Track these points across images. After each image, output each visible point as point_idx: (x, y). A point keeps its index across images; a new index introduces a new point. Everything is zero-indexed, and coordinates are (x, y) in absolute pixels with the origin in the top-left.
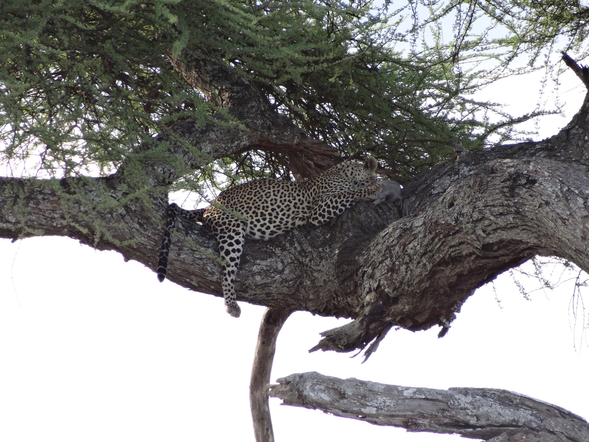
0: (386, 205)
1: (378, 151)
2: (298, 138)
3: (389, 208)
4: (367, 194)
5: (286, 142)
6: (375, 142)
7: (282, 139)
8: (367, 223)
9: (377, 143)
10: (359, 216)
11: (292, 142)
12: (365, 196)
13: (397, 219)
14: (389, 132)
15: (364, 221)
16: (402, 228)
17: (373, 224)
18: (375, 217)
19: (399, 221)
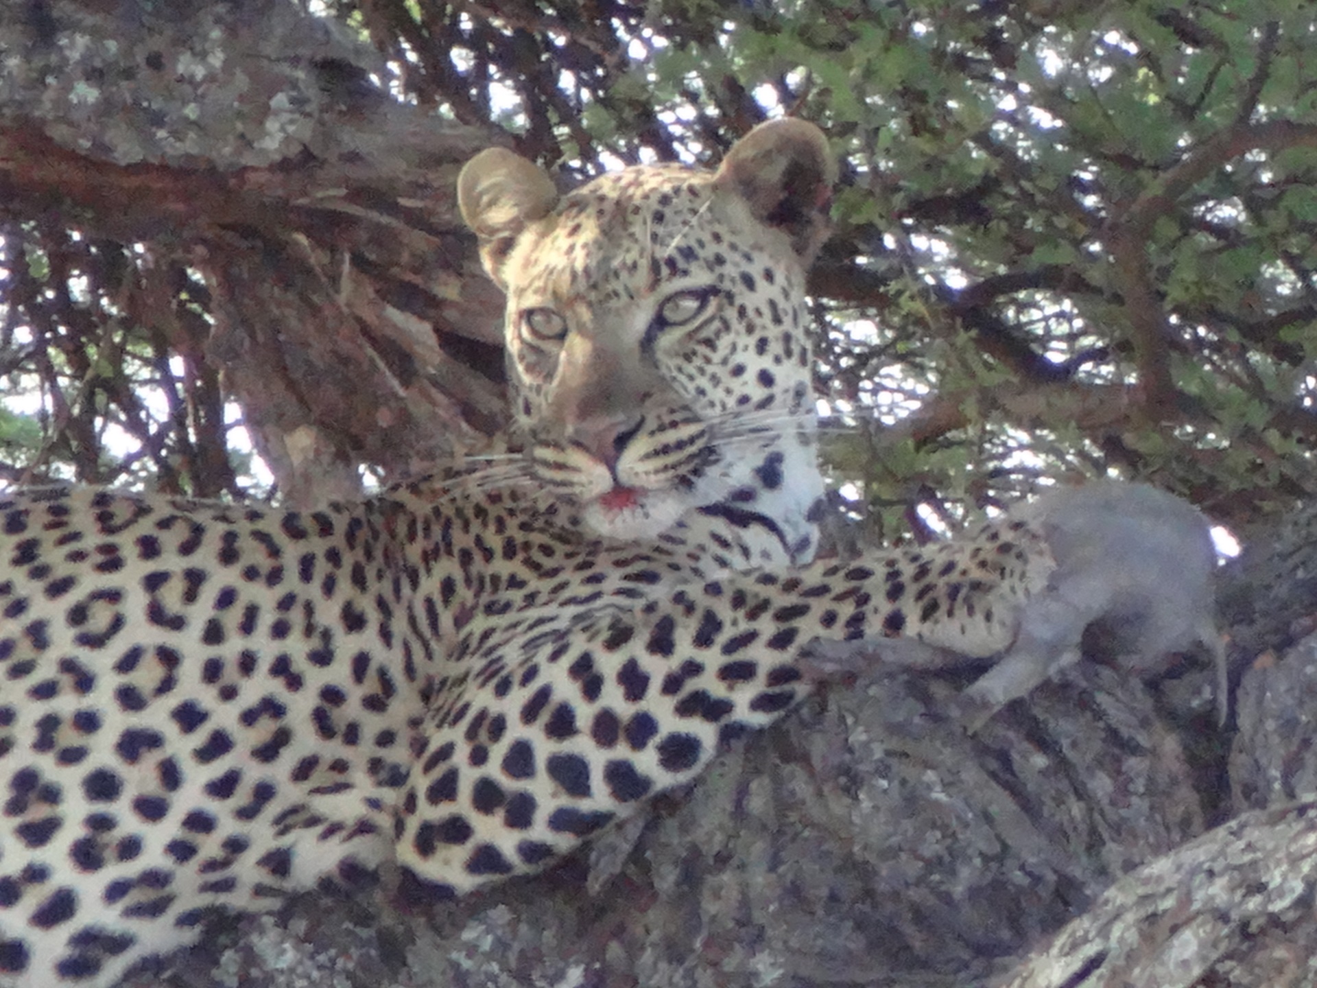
0: (1085, 703)
1: (1016, 220)
2: (299, 103)
3: (1113, 734)
4: (911, 610)
5: (190, 145)
6: (984, 139)
7: (158, 120)
8: (913, 869)
9: (1002, 151)
10: (838, 806)
11: (245, 142)
12: (895, 623)
13: (1186, 831)
14: (1114, 56)
15: (892, 853)
16: (1223, 917)
17: (966, 876)
18: (987, 818)
19: (1199, 852)
